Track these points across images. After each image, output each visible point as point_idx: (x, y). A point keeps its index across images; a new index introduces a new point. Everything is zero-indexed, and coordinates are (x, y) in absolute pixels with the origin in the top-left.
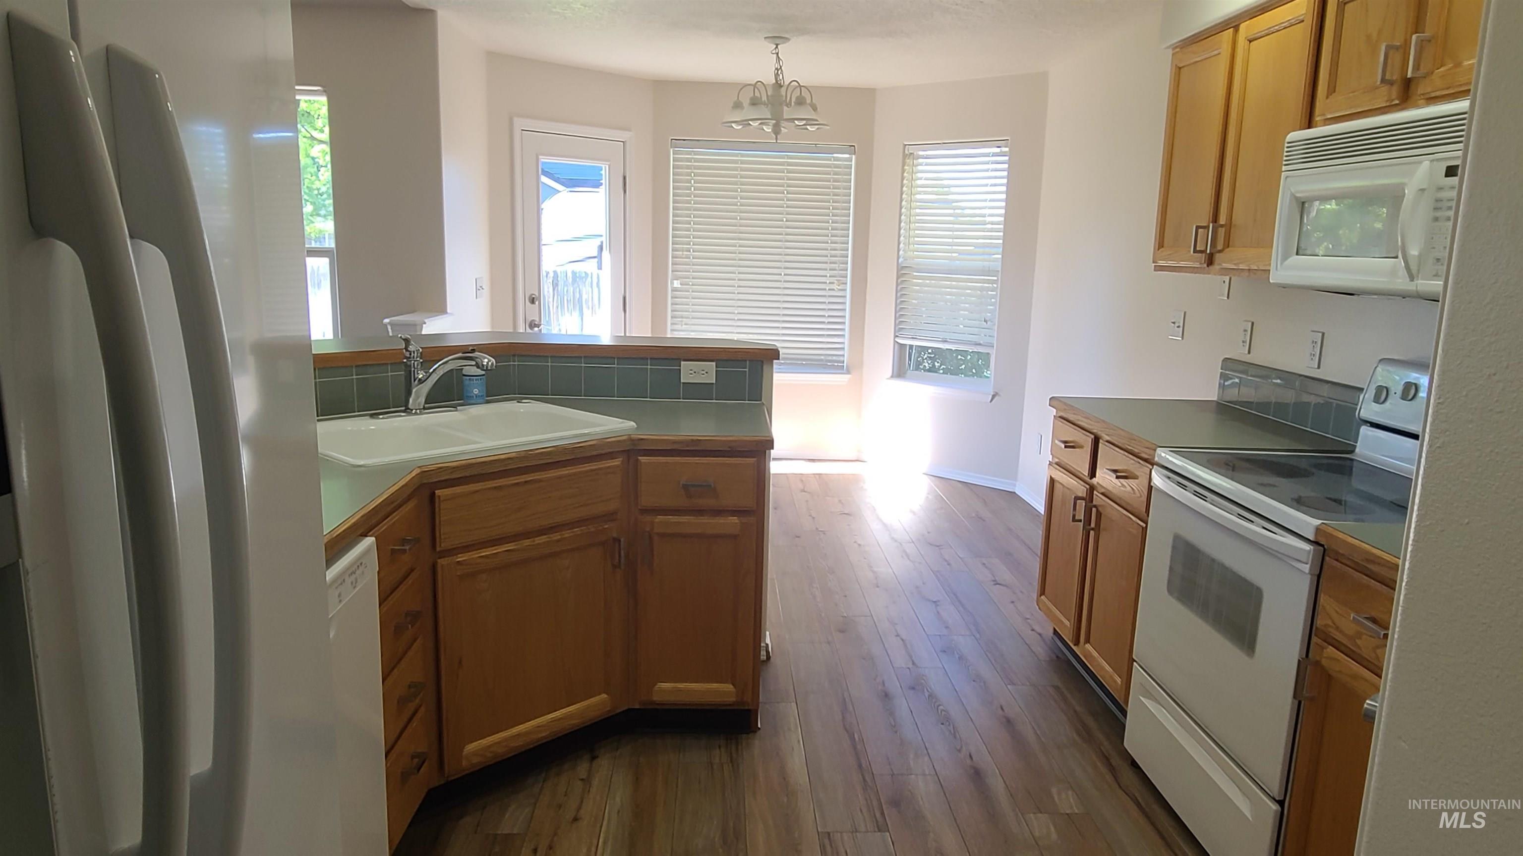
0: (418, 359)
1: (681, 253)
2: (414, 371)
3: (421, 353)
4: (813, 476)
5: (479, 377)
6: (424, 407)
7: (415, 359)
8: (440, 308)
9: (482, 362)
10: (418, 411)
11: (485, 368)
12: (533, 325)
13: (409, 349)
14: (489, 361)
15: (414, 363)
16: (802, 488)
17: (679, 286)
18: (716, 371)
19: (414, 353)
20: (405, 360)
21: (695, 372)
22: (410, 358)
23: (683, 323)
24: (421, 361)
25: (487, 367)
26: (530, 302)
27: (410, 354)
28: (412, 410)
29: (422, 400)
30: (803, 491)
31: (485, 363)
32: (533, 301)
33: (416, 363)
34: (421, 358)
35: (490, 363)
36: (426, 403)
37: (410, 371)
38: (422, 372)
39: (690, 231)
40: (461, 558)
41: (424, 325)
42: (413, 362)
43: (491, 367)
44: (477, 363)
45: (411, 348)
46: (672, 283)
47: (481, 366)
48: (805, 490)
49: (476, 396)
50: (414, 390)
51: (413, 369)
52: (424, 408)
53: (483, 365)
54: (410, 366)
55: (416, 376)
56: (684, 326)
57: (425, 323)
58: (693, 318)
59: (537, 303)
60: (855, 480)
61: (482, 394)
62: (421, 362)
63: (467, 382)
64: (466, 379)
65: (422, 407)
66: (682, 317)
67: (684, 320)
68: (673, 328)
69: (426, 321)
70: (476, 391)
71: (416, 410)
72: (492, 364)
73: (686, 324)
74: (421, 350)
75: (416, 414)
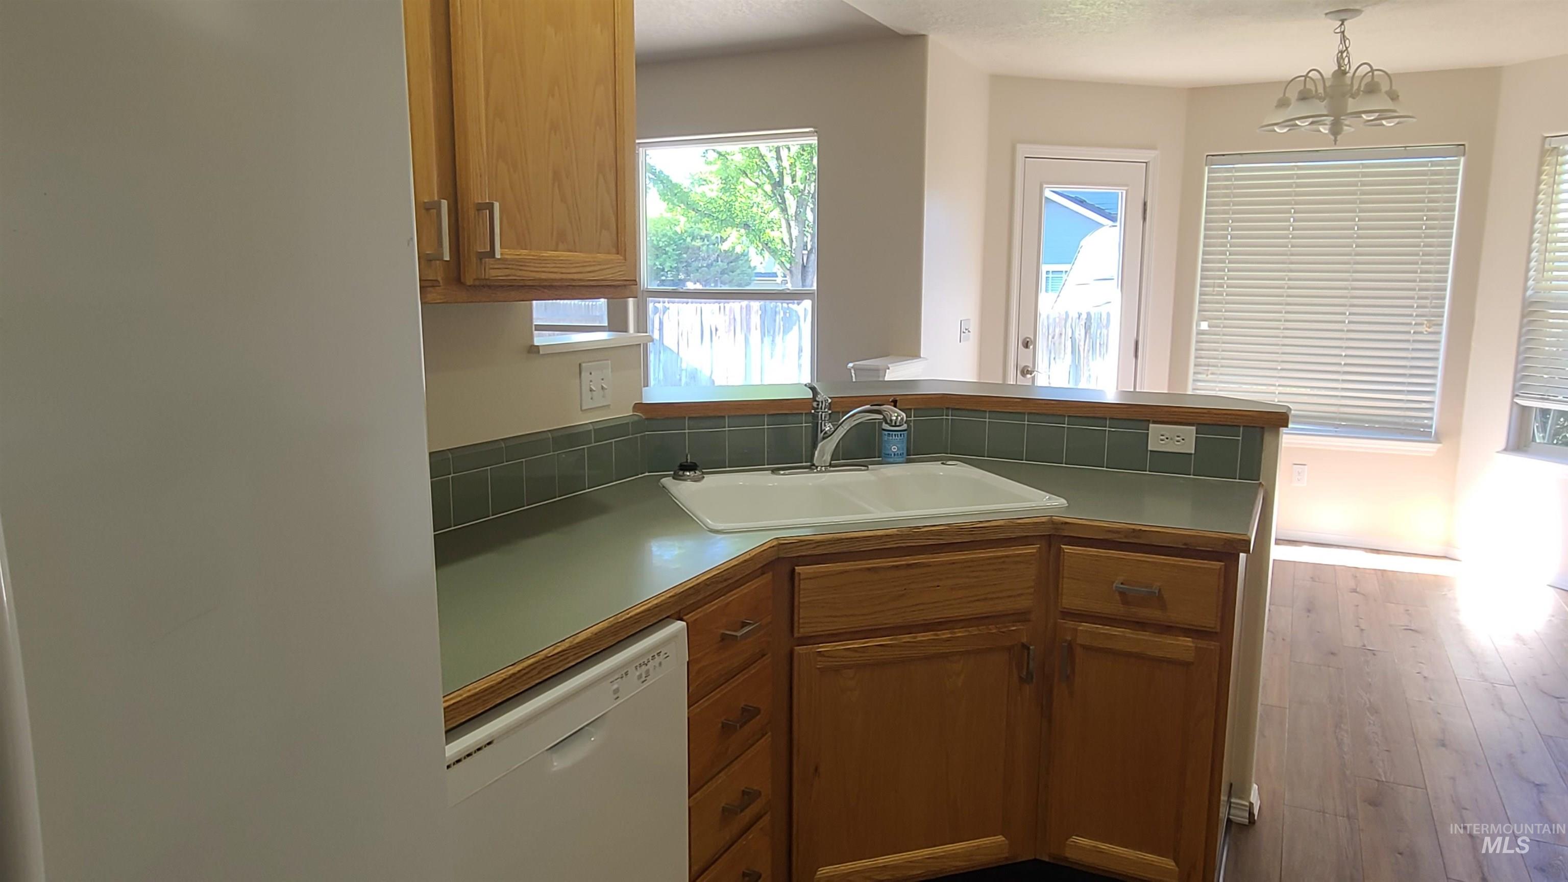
0: (826, 410)
1: (1211, 289)
2: (821, 423)
3: (830, 404)
4: (1373, 572)
5: (899, 433)
6: (830, 463)
7: (823, 411)
8: (912, 351)
9: (891, 415)
10: (823, 468)
11: (893, 424)
12: (1025, 372)
13: (817, 399)
14: (899, 415)
15: (821, 415)
16: (1355, 587)
17: (1207, 328)
18: (1196, 437)
19: (822, 402)
20: (813, 411)
21: (1167, 438)
22: (818, 408)
23: (1210, 372)
24: (830, 412)
25: (895, 423)
26: (1024, 347)
27: (818, 405)
28: (817, 467)
29: (828, 457)
30: (1355, 591)
31: (894, 418)
32: (1026, 345)
33: (824, 414)
34: (829, 409)
35: (899, 418)
36: (832, 460)
37: (818, 423)
38: (830, 424)
39: (1225, 262)
40: (824, 648)
41: (887, 371)
42: (820, 413)
43: (900, 423)
44: (884, 417)
45: (819, 398)
46: (1198, 325)
47: (889, 421)
48: (1358, 590)
49: (894, 455)
50: (820, 445)
51: (820, 421)
52: (831, 466)
53: (891, 420)
54: (818, 416)
55: (823, 428)
56: (1210, 376)
57: (889, 369)
58: (1222, 366)
59: (1031, 347)
60: (1437, 583)
61: (901, 452)
62: (830, 414)
63: (886, 438)
64: (885, 435)
65: (828, 464)
66: (1209, 366)
67: (1210, 368)
68: (1195, 378)
69: (889, 365)
70: (894, 449)
71: (822, 467)
72: (902, 419)
73: (1212, 374)
74: (830, 401)
75: (821, 472)
